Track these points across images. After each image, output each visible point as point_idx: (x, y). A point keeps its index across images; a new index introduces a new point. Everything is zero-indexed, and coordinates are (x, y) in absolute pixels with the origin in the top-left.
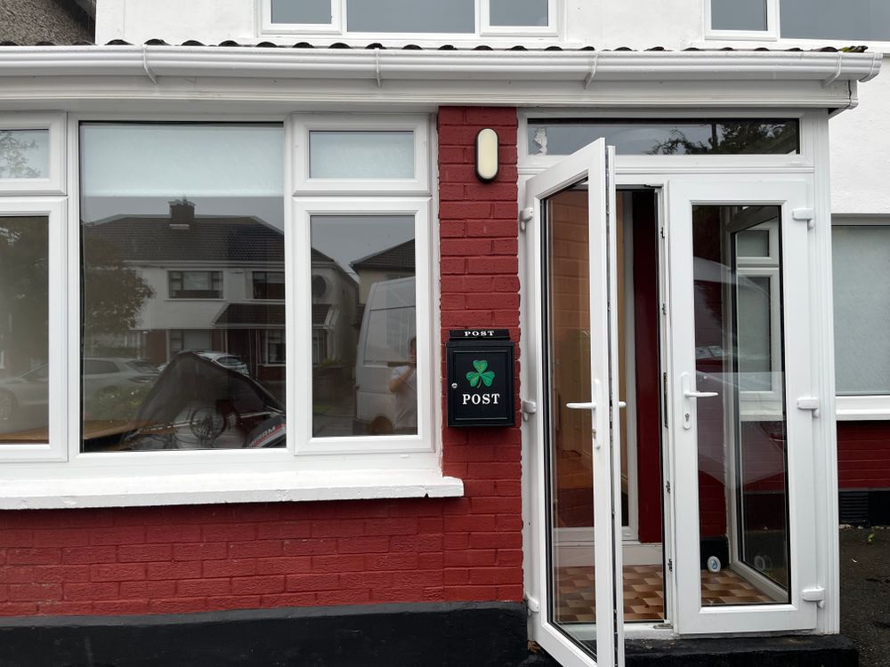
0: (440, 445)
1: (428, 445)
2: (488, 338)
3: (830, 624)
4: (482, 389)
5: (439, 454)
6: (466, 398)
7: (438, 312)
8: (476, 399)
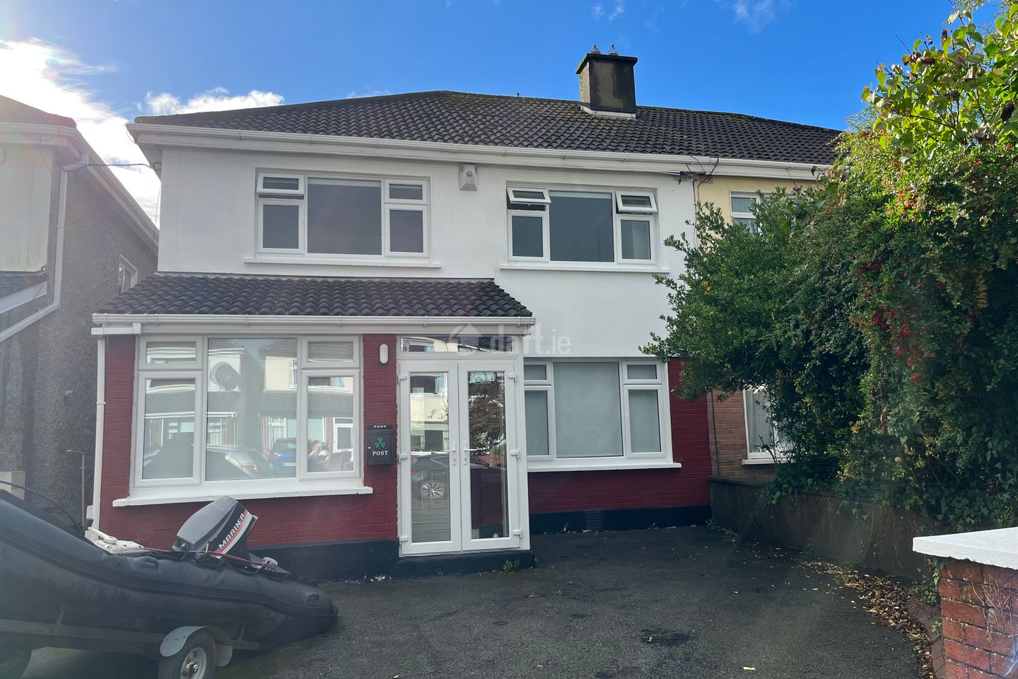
0: (363, 475)
1: (358, 474)
2: (383, 428)
3: (526, 546)
4: (380, 449)
5: (363, 478)
6: (374, 453)
7: (362, 418)
8: (378, 453)
